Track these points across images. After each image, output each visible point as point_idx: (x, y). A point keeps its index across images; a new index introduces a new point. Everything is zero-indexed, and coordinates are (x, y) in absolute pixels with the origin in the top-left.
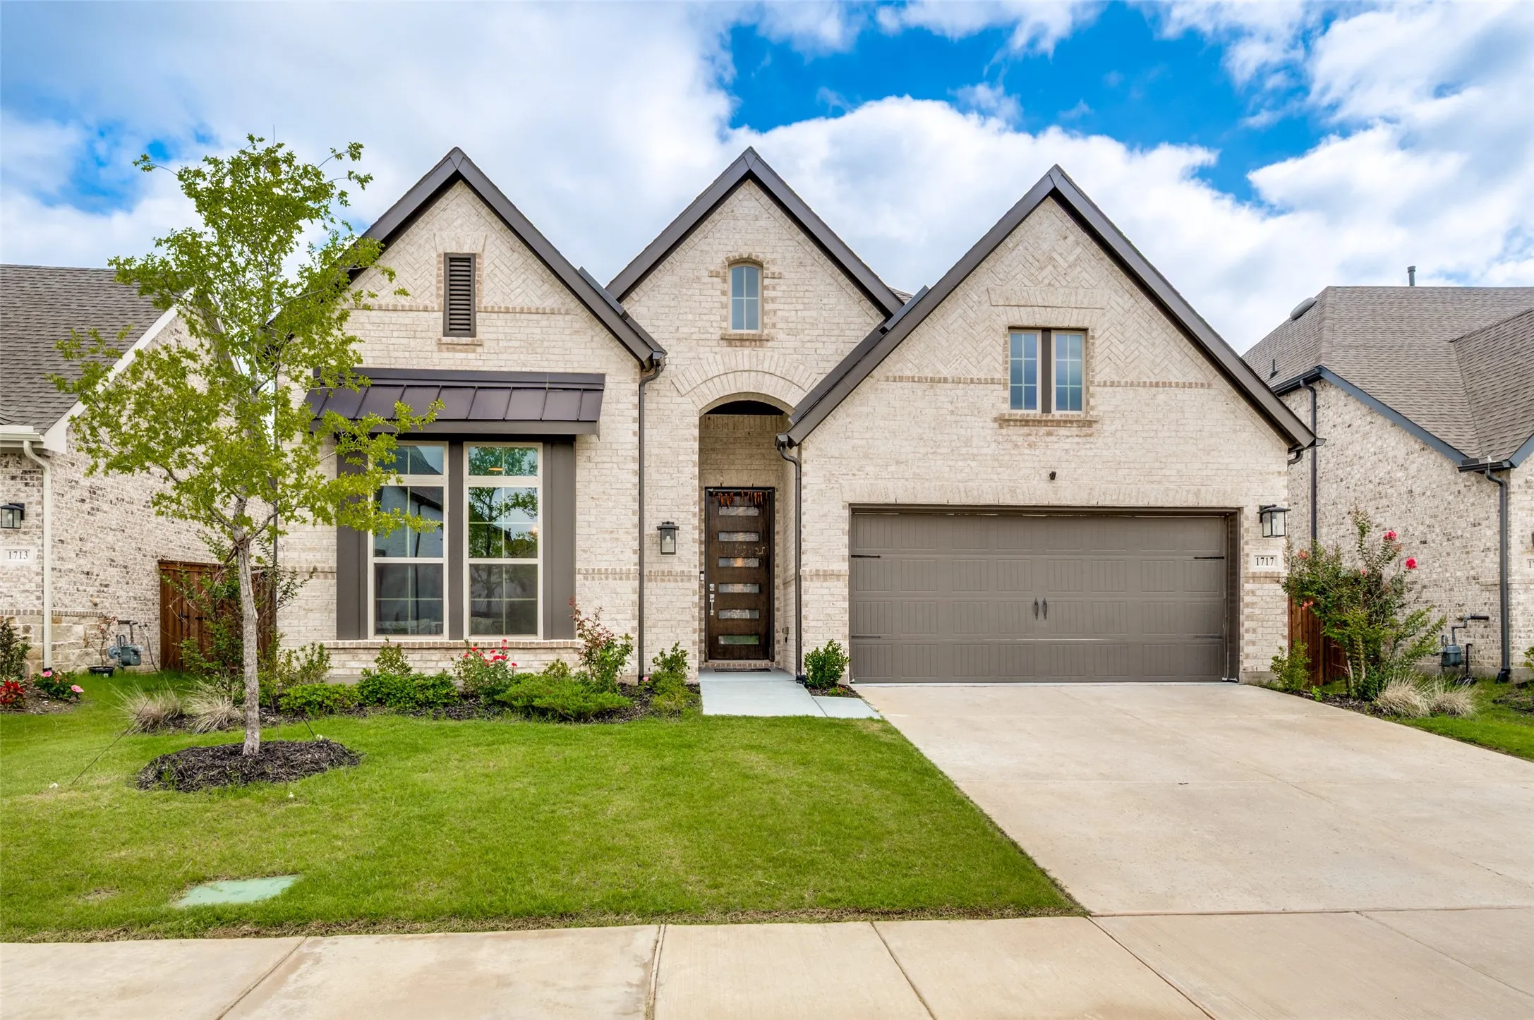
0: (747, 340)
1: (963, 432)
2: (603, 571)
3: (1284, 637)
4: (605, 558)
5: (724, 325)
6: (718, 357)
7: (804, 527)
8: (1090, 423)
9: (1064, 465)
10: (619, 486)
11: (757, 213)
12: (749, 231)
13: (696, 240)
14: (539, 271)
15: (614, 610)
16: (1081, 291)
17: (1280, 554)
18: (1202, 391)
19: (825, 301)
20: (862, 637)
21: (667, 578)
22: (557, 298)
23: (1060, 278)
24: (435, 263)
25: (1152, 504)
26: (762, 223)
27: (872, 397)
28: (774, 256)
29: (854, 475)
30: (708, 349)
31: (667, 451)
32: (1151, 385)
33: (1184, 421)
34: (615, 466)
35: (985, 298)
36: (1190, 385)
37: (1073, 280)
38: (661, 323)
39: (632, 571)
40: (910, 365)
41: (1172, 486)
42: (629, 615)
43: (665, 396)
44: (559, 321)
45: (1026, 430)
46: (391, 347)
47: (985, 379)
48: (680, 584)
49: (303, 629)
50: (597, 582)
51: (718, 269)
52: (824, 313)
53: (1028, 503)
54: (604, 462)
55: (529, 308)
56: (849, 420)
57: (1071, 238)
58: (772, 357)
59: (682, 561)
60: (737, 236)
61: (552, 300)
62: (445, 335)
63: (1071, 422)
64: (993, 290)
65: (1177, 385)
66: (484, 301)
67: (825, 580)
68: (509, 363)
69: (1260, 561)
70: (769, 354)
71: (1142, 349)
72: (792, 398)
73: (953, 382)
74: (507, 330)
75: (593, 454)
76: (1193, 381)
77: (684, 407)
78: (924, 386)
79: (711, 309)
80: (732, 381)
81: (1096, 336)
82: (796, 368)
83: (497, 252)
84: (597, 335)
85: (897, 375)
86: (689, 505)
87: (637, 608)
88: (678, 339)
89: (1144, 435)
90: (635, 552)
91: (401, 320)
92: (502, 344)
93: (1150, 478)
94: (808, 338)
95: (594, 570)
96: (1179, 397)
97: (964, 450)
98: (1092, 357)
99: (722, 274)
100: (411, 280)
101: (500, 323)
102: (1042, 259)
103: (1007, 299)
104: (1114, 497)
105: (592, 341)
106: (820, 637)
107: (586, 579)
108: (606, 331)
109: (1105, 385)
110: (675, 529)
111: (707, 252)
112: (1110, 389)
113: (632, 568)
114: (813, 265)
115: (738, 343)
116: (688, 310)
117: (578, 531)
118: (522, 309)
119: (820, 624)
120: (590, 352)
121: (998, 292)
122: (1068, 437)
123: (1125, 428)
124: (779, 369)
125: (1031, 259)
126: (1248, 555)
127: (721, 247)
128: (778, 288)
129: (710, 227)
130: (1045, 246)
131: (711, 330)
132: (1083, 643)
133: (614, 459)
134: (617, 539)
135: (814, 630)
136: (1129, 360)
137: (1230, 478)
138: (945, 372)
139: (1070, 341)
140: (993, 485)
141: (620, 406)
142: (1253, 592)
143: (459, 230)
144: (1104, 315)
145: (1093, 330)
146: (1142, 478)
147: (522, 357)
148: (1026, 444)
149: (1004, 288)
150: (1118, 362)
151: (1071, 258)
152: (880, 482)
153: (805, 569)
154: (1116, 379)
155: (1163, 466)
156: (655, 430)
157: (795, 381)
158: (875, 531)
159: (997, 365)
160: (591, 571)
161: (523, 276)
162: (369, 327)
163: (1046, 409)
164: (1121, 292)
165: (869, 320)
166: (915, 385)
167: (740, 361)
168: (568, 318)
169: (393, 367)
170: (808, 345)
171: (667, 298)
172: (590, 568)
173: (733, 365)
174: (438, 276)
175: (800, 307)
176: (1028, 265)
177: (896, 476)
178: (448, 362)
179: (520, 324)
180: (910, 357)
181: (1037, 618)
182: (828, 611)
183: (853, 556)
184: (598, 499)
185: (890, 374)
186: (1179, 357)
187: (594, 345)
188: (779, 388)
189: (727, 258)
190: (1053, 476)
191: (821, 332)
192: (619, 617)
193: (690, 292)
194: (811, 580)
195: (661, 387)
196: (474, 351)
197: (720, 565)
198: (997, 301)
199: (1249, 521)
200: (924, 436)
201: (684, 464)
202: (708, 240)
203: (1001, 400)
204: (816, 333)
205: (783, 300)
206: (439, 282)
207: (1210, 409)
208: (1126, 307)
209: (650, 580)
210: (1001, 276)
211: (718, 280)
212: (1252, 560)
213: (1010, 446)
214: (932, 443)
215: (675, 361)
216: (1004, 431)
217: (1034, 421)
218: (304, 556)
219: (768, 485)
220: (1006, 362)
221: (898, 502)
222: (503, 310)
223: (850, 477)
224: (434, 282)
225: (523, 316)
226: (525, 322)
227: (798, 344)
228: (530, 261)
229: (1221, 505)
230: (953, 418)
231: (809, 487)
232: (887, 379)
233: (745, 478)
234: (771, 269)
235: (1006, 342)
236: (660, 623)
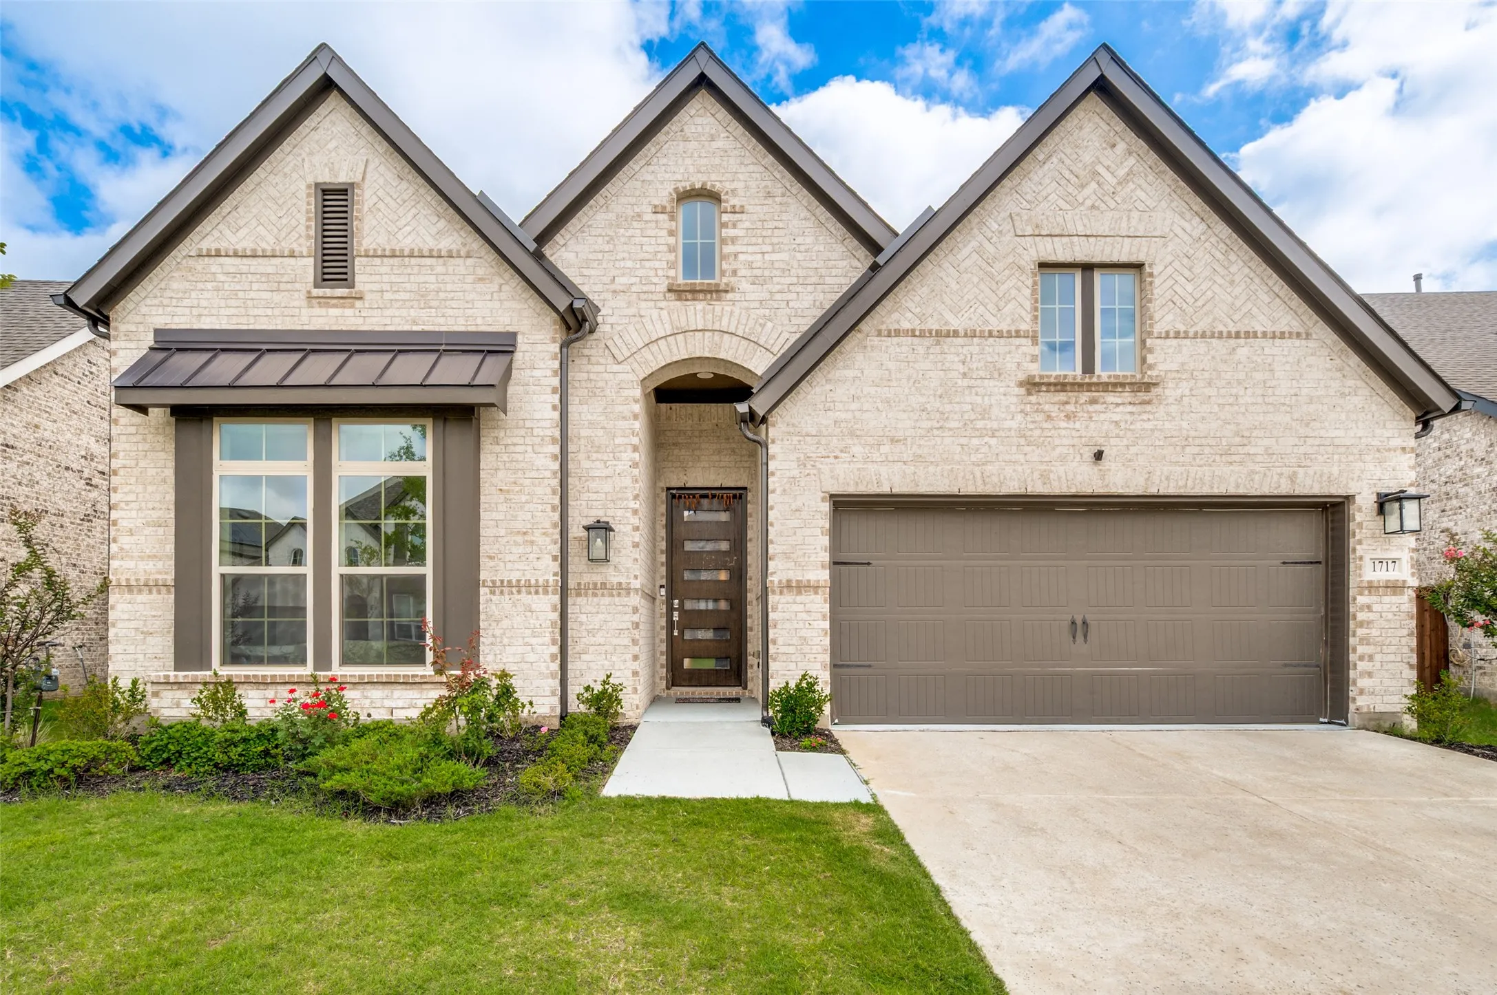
0: (700, 291)
1: (979, 400)
2: (514, 583)
3: (1411, 666)
4: (517, 566)
5: (672, 273)
6: (664, 313)
7: (772, 525)
8: (1147, 386)
9: (1113, 441)
10: (534, 474)
11: (713, 131)
12: (704, 155)
13: (637, 168)
14: (433, 203)
15: (528, 632)
16: (1135, 214)
17: (1405, 557)
18: (1297, 342)
19: (799, 240)
20: (848, 666)
21: (600, 592)
22: (454, 238)
23: (1106, 198)
24: (305, 196)
25: (1232, 490)
26: (719, 144)
27: (860, 357)
28: (735, 185)
29: (836, 457)
30: (652, 304)
31: (600, 432)
32: (1229, 336)
33: (1274, 383)
34: (529, 449)
35: (1007, 226)
36: (1282, 336)
37: (1124, 200)
38: (592, 272)
39: (551, 583)
40: (909, 315)
41: (1257, 468)
42: (548, 640)
43: (598, 363)
44: (459, 265)
45: (1062, 397)
46: (250, 303)
47: (1009, 332)
48: (617, 599)
49: (141, 657)
50: (507, 597)
51: (665, 203)
52: (798, 255)
53: (1065, 490)
54: (515, 445)
55: (420, 250)
56: (828, 387)
57: (1121, 146)
58: (732, 313)
59: (619, 571)
60: (688, 161)
61: (450, 240)
62: (316, 286)
63: (1123, 385)
64: (1018, 215)
65: (1264, 335)
66: (364, 243)
67: (799, 593)
68: (397, 320)
69: (1378, 566)
70: (728, 309)
71: (1216, 288)
72: (758, 364)
73: (966, 335)
74: (394, 279)
75: (502, 434)
76: (1286, 329)
77: (621, 376)
78: (927, 342)
79: (656, 253)
80: (681, 345)
81: (1155, 273)
82: (763, 326)
83: (381, 181)
84: (507, 283)
85: (892, 327)
86: (627, 499)
87: (557, 631)
88: (614, 292)
89: (1221, 401)
90: (555, 558)
91: (261, 269)
92: (388, 296)
93: (1230, 459)
94: (778, 287)
95: (502, 581)
96: (1267, 351)
97: (980, 424)
98: (1150, 301)
99: (668, 209)
100: (273, 218)
101: (384, 270)
102: (1082, 173)
103: (1037, 226)
104: (1181, 483)
105: (500, 290)
106: (792, 666)
107: (493, 593)
108: (518, 278)
109: (1167, 337)
110: (611, 530)
111: (650, 182)
112: (1174, 342)
113: (551, 578)
114: (783, 195)
115: (689, 296)
116: (626, 255)
117: (482, 532)
118: (412, 250)
119: (791, 649)
120: (497, 305)
121: (1025, 217)
122: (1118, 405)
123: (1194, 393)
124: (741, 328)
125: (1067, 174)
126: (1361, 558)
127: (667, 176)
128: (740, 225)
129: (653, 150)
130: (1087, 158)
131: (655, 280)
132: (1137, 674)
133: (528, 440)
134: (532, 542)
135: (784, 658)
136: (1199, 303)
137: (1336, 457)
138: (955, 323)
139: (1120, 281)
140: (1020, 469)
141: (537, 373)
142: (1369, 607)
143: (333, 154)
144: (1165, 245)
145: (1151, 265)
146: (1218, 458)
147: (413, 313)
148: (1062, 415)
149: (1033, 213)
150: (1185, 306)
151: (1122, 172)
152: (870, 466)
153: (773, 580)
154: (1182, 328)
155: (1245, 441)
156: (585, 407)
157: (761, 342)
158: (863, 529)
159: (1024, 313)
160: (498, 584)
161: (414, 211)
162: (221, 278)
163: (1088, 367)
164: (1188, 215)
165: (856, 263)
166: (916, 340)
167: (692, 318)
168: (470, 261)
169: (251, 327)
170: (778, 296)
171: (600, 240)
172: (497, 579)
173: (683, 324)
174: (308, 212)
175: (769, 248)
176: (1063, 182)
177: (890, 458)
178: (321, 320)
179: (409, 270)
180: (910, 305)
181: (1074, 642)
182: (803, 633)
183: (835, 563)
184: (508, 491)
185: (884, 327)
186: (1266, 299)
187: (503, 296)
188: (741, 351)
189: (676, 189)
190: (1099, 456)
191: (795, 280)
192: (533, 641)
193: (630, 233)
194: (781, 593)
195: (593, 352)
196: (352, 306)
197: (686, 578)
198: (1024, 231)
199: (1362, 515)
200: (928, 406)
201: (622, 448)
202: (651, 168)
203: (1028, 358)
204: (788, 280)
205: (746, 240)
206: (308, 219)
207: (1309, 366)
208: (1196, 234)
209: (578, 595)
210: (1028, 197)
211: (665, 217)
212: (1367, 564)
213: (1040, 417)
214: (938, 415)
215: (610, 320)
216: (1033, 399)
217: (1073, 384)
218: (142, 566)
219: (739, 485)
220: (1036, 309)
221: (895, 491)
222: (387, 253)
223: (832, 460)
224: (303, 221)
225: (413, 261)
226: (416, 268)
227: (766, 296)
228: (422, 191)
229: (1326, 491)
230: (966, 382)
231: (778, 474)
232: (879, 334)
233: (712, 477)
234: (731, 201)
235: (1035, 283)
236: (592, 649)
